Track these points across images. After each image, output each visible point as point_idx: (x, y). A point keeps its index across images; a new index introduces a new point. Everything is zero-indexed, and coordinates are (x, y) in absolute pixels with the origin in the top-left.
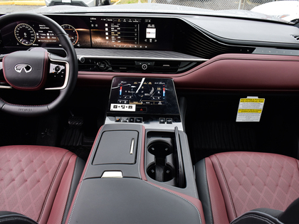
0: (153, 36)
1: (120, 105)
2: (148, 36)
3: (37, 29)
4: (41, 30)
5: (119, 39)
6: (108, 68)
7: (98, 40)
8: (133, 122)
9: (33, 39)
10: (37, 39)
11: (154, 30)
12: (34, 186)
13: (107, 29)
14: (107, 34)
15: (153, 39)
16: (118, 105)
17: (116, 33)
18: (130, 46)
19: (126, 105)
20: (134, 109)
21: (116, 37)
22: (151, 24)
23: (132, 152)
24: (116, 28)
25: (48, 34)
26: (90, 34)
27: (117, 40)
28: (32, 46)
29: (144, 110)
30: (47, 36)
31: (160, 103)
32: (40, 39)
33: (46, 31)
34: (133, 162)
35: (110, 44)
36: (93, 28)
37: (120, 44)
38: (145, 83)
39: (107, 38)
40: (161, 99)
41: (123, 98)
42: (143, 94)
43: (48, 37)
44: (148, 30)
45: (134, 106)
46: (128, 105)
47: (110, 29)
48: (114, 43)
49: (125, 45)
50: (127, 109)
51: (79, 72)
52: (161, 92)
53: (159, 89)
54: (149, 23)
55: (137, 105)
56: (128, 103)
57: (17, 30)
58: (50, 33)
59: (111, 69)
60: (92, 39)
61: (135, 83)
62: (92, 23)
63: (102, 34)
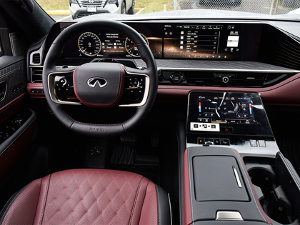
0: (236, 45)
1: (201, 124)
2: (229, 44)
3: (103, 39)
4: (108, 39)
5: (195, 49)
6: (182, 81)
7: (171, 50)
8: (218, 144)
9: (98, 50)
10: (102, 49)
11: (237, 38)
12: (111, 219)
13: (182, 38)
14: (182, 43)
15: (235, 48)
16: (199, 124)
17: (192, 41)
18: (207, 56)
19: (208, 124)
20: (217, 129)
21: (192, 46)
22: (234, 31)
23: (240, 185)
24: (192, 36)
25: (115, 44)
26: (163, 43)
27: (193, 49)
28: (96, 57)
29: (230, 130)
30: (113, 46)
31: (247, 122)
32: (106, 49)
33: (113, 41)
34: (247, 199)
35: (184, 54)
36: (167, 36)
37: (195, 55)
38: (227, 99)
39: (182, 47)
40: (248, 117)
41: (203, 116)
42: (227, 110)
43: (115, 47)
44: (230, 38)
45: (218, 126)
46: (210, 124)
47: (185, 38)
48: (188, 53)
49: (202, 55)
50: (209, 129)
51: (159, 86)
52: (248, 108)
53: (244, 105)
54: (232, 30)
55: (220, 124)
56: (209, 122)
57: (81, 39)
58: (117, 43)
59: (185, 82)
60: (165, 48)
61: (216, 98)
62: (166, 31)
63: (176, 43)
